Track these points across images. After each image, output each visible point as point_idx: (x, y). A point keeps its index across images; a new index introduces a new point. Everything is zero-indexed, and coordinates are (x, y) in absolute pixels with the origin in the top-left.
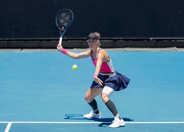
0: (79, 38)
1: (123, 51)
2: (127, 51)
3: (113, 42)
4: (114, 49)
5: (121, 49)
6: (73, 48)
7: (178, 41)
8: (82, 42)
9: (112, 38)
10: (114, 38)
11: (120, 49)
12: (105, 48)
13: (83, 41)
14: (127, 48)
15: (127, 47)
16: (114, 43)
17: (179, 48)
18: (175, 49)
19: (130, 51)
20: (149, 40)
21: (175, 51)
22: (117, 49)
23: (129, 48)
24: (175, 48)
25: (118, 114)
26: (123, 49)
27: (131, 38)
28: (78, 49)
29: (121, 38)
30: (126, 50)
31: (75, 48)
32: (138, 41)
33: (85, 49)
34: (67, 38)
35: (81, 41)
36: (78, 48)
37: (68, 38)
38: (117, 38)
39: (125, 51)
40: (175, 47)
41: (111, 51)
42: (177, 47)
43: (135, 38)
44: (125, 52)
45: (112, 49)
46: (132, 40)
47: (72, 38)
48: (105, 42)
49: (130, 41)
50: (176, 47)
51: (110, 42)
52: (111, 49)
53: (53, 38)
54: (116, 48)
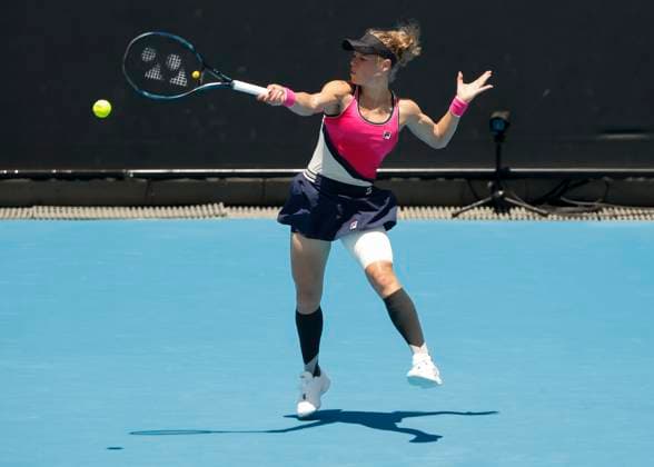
1: (26, 218)
2: (41, 218)
7: (229, 180)
15: (41, 203)
17: (234, 208)
18: (217, 211)
20: (120, 177)
21: (219, 218)
24: (219, 208)
29: (17, 171)
30: (36, 215)
32: (83, 183)
39: (33, 218)
40: (214, 203)
42: (225, 206)
44: (32, 221)
50: (222, 205)
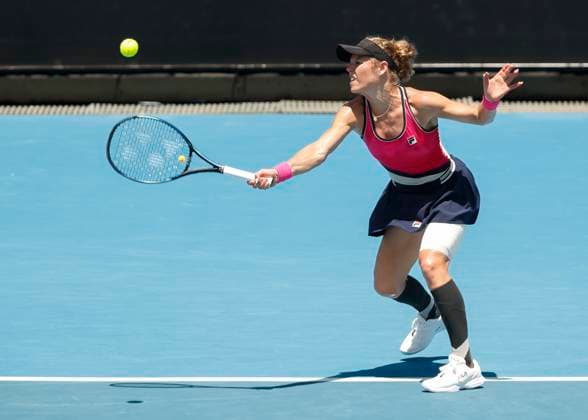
0: (108, 67)
1: (274, 113)
2: (288, 113)
3: (235, 81)
4: (238, 106)
5: (267, 104)
6: (87, 104)
7: (479, 75)
8: (118, 81)
9: (233, 66)
10: (240, 66)
11: (261, 105)
12: (206, 103)
13: (124, 77)
14: (288, 103)
15: (288, 98)
16: (239, 85)
19: (300, 113)
22: (250, 104)
23: (294, 103)
25: (467, 340)
26: (274, 104)
27: (302, 65)
28: (104, 105)
29: (264, 66)
30: (284, 110)
31: (95, 102)
33: (133, 106)
34: (63, 64)
35: (115, 76)
36: (107, 103)
37: (68, 67)
38: (252, 66)
39: (280, 112)
40: (466, 96)
41: (227, 113)
43: (317, 66)
44: (280, 116)
45: (232, 106)
46: (308, 72)
47: (82, 67)
48: (206, 79)
49: (302, 75)
50: (470, 99)
51: (225, 79)
52: (226, 105)
53: (12, 68)
54: (247, 100)
